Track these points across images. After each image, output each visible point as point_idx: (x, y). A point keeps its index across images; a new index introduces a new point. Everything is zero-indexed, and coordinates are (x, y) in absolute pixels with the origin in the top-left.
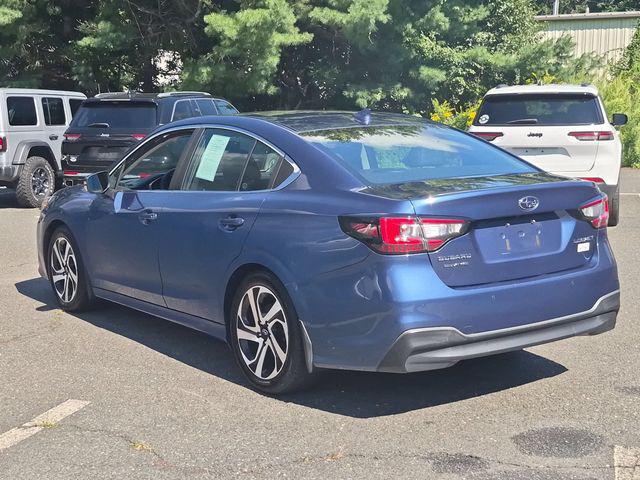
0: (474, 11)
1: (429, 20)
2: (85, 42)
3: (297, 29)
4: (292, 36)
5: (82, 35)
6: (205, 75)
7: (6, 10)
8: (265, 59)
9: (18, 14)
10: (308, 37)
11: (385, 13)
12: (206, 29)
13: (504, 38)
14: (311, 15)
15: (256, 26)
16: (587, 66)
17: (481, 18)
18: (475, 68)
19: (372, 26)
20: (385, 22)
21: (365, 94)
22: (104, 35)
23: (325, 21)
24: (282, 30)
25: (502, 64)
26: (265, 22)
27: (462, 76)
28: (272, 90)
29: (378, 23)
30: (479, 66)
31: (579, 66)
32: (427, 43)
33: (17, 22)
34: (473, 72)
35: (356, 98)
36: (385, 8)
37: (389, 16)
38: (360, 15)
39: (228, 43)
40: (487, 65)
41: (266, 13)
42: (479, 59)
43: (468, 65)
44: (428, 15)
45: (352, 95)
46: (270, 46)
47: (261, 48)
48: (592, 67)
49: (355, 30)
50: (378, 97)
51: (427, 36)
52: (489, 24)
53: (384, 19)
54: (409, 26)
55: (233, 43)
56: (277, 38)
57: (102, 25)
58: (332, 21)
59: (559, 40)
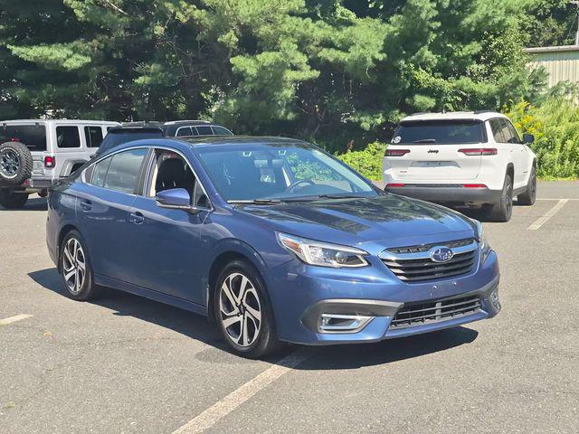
0: (468, 47)
1: (420, 57)
2: (140, 80)
3: (309, 67)
4: (303, 73)
5: (138, 75)
6: (232, 105)
7: (79, 57)
8: (282, 91)
9: (88, 60)
10: (316, 74)
11: (381, 52)
12: (233, 69)
13: (495, 69)
14: (320, 54)
15: (271, 66)
16: (562, 92)
17: (474, 52)
18: (461, 96)
19: (370, 63)
20: (381, 59)
21: (368, 119)
22: (154, 74)
23: (331, 60)
24: (294, 68)
25: (485, 92)
26: (277, 62)
27: (451, 102)
28: (291, 116)
29: (375, 60)
30: (464, 94)
31: (555, 91)
32: (422, 76)
33: (87, 66)
34: (460, 99)
35: (360, 122)
36: (381, 48)
37: (385, 55)
38: (358, 55)
39: (250, 79)
40: (473, 92)
41: (277, 55)
42: (465, 88)
43: (457, 94)
44: (419, 53)
45: (357, 120)
46: (285, 82)
47: (278, 83)
48: (567, 93)
49: (355, 66)
50: (379, 121)
51: (424, 69)
52: (482, 58)
53: (381, 57)
54: (403, 62)
55: (255, 80)
56: (290, 75)
57: (154, 67)
58: (337, 59)
59: (534, 70)
